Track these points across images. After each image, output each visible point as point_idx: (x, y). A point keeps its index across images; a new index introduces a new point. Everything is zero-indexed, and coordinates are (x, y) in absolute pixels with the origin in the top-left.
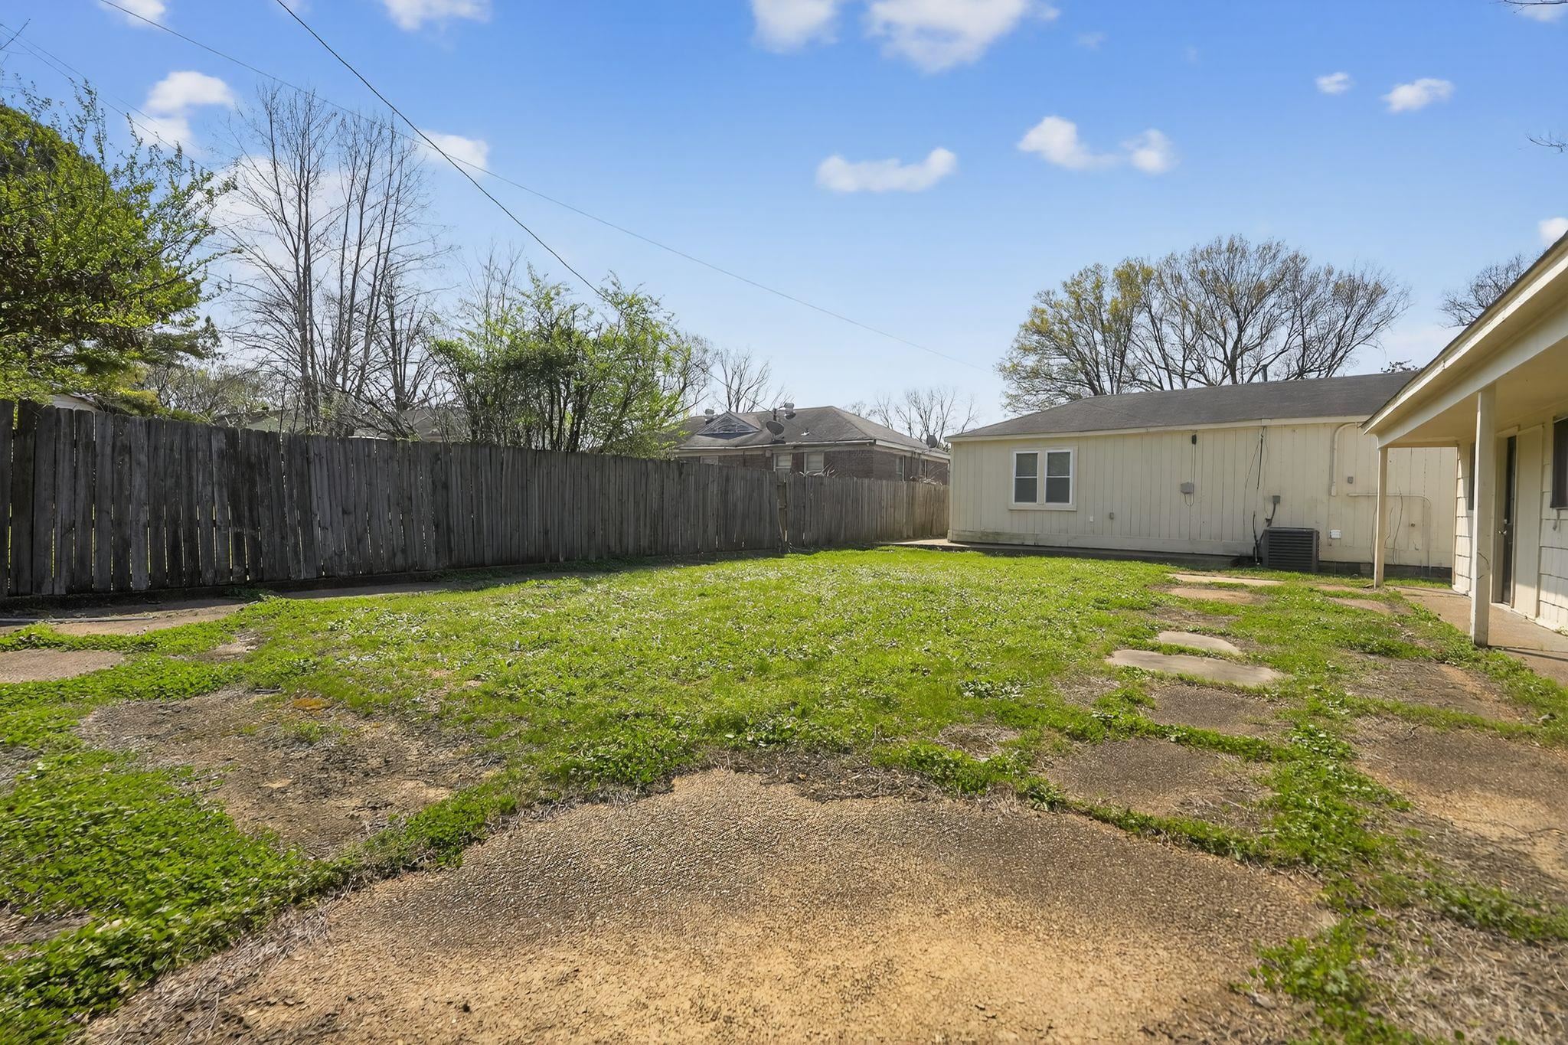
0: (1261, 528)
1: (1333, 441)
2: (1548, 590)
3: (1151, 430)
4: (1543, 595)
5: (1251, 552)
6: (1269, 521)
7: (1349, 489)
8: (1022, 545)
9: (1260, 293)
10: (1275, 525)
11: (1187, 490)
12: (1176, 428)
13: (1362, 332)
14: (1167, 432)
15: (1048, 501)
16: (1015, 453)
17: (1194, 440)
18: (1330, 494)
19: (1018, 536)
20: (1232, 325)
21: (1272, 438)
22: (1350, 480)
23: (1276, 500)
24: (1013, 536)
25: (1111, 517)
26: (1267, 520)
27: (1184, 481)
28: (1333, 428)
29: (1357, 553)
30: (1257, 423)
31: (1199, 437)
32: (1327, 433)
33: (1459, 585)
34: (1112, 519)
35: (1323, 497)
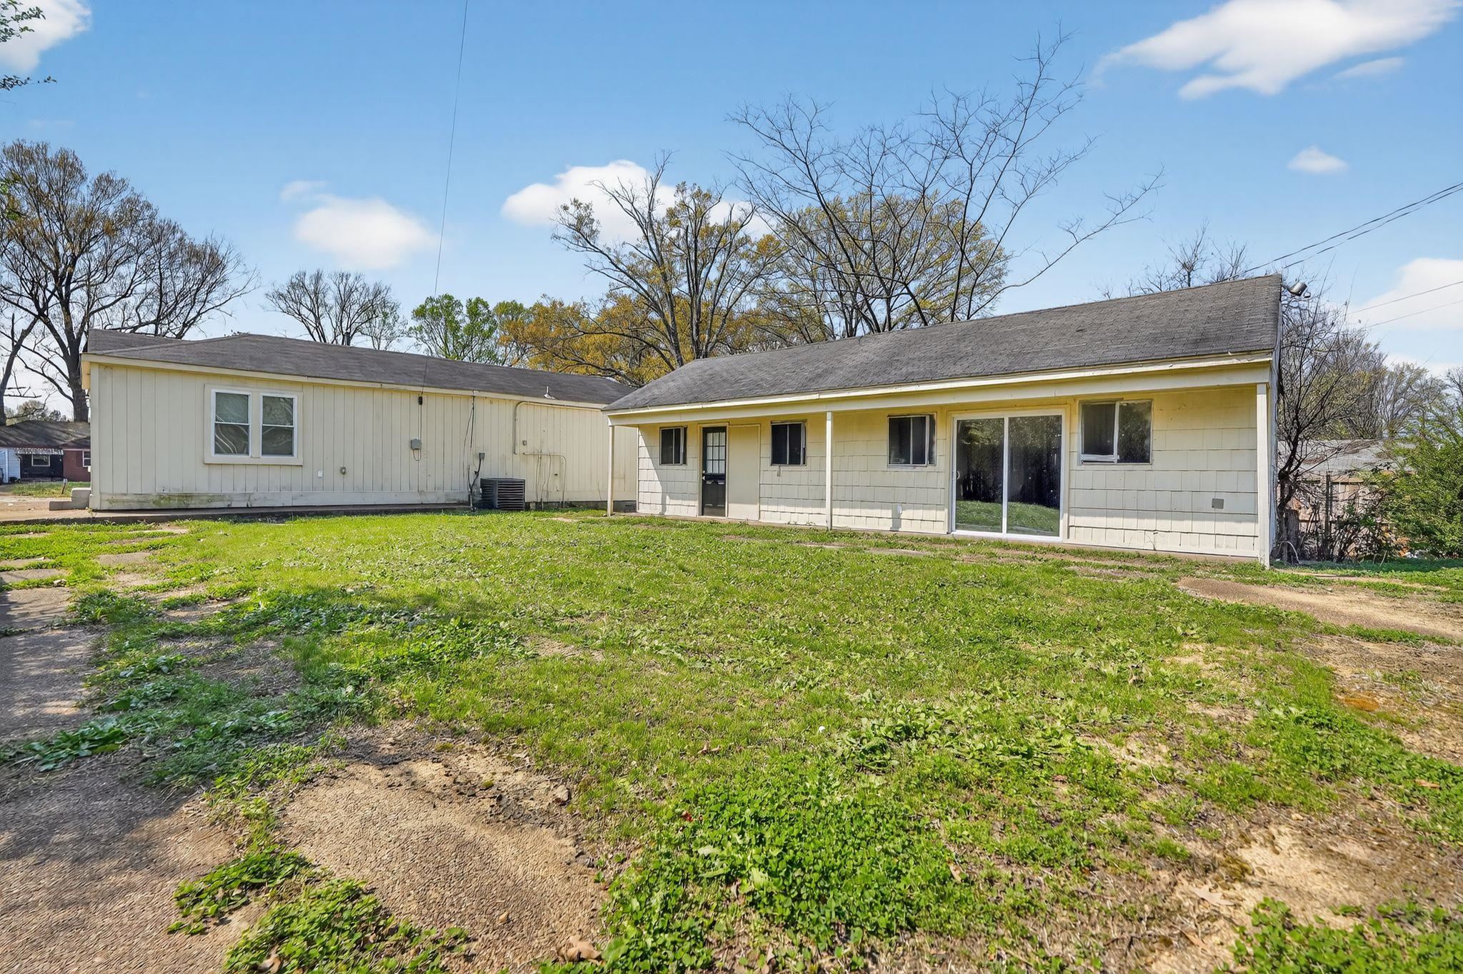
0: (473, 478)
1: (515, 414)
3: (385, 386)
5: (467, 500)
6: (477, 473)
7: (523, 449)
8: (229, 508)
10: (481, 475)
11: (415, 446)
12: (407, 388)
15: (263, 453)
16: (214, 391)
17: (420, 401)
18: (515, 453)
19: (221, 497)
21: (478, 403)
22: (525, 443)
23: (481, 457)
24: (212, 498)
25: (343, 471)
27: (413, 438)
28: (515, 403)
29: (530, 496)
30: (470, 393)
31: (424, 397)
32: (511, 407)
33: (643, 510)
34: (344, 473)
35: (509, 454)
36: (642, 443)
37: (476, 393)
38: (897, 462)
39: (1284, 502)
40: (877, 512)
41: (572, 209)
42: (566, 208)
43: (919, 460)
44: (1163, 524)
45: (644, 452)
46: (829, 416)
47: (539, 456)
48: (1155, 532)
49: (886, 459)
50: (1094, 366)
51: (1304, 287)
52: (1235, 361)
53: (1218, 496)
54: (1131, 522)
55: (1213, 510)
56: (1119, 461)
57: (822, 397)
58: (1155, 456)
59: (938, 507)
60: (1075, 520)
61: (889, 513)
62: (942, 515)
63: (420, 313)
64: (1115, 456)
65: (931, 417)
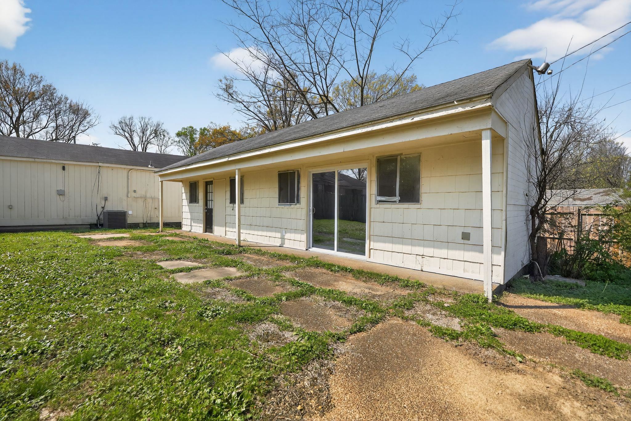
0: (100, 210)
1: (128, 176)
2: (229, 227)
3: (36, 160)
4: (227, 229)
5: (95, 222)
6: (103, 208)
7: (134, 195)
9: (33, 97)
10: (106, 210)
11: (61, 193)
12: (53, 161)
13: (81, 128)
14: (47, 162)
17: (64, 168)
18: (128, 197)
20: (16, 108)
21: (104, 172)
22: (135, 191)
23: (106, 199)
26: (102, 207)
27: (59, 189)
28: (128, 170)
29: (130, 221)
30: (97, 164)
31: (66, 167)
32: (125, 172)
33: (185, 228)
34: (11, 208)
35: (125, 198)
36: (183, 191)
37: (100, 164)
38: (283, 202)
39: (535, 231)
40: (273, 234)
41: (224, 81)
42: (221, 81)
43: (292, 201)
44: (429, 251)
45: (184, 195)
46: (237, 171)
47: (145, 198)
48: (423, 256)
49: (277, 200)
50: (363, 124)
51: (547, 66)
52: (460, 110)
53: (467, 230)
54: (407, 249)
55: (462, 241)
56: (400, 201)
57: (230, 159)
58: (424, 197)
59: (301, 232)
60: (373, 245)
61: (279, 235)
62: (304, 237)
63: (179, 135)
64: (397, 198)
65: (298, 171)
